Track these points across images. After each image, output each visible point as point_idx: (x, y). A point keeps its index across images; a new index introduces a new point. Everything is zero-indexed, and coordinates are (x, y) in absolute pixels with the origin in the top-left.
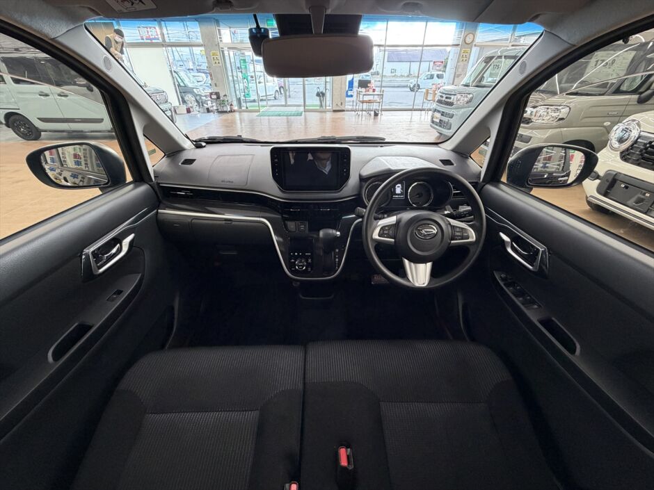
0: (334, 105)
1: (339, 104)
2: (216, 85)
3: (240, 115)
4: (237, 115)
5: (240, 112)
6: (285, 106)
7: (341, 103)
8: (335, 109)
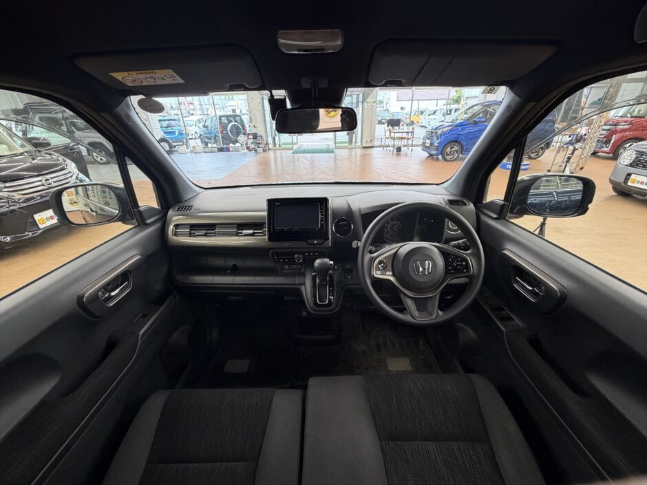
0: (365, 141)
1: (369, 141)
2: (255, 126)
3: (275, 153)
4: (271, 153)
5: (274, 150)
7: (371, 140)
8: (364, 145)
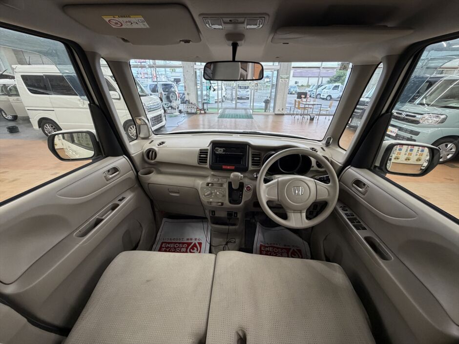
0: (277, 109)
1: (281, 109)
2: (188, 94)
6: (236, 109)
7: (283, 109)
8: (276, 113)
